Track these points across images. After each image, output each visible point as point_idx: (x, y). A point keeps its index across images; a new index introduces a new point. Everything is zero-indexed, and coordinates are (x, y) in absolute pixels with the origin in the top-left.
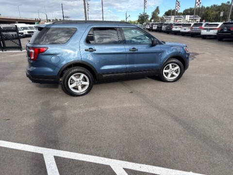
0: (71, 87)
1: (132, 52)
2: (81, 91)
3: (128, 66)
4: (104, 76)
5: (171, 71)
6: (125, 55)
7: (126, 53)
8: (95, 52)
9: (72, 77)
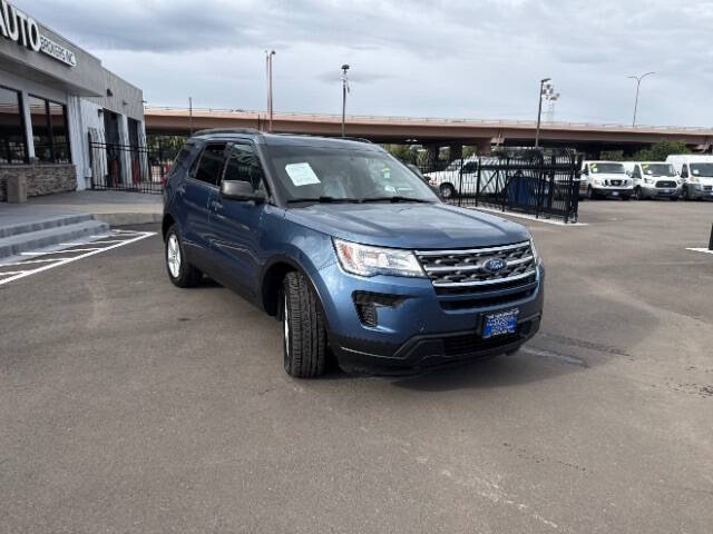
0: (169, 258)
9: (172, 241)
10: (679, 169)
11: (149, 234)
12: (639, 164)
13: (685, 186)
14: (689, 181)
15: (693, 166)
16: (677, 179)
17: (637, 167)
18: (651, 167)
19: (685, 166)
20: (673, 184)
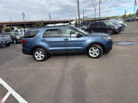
0: (36, 57)
1: (65, 41)
2: (41, 59)
3: (64, 48)
4: (51, 52)
5: (94, 52)
6: (61, 43)
7: (62, 42)
8: (46, 41)
9: (37, 52)
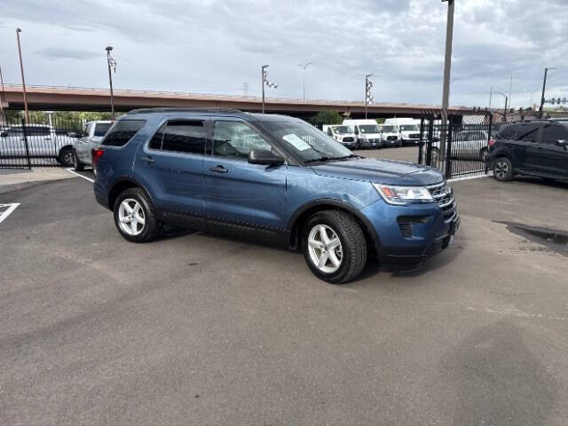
1: (215, 173)
4: (165, 214)
7: (203, 175)
8: (153, 165)
9: (125, 204)
10: (353, 129)
11: (14, 206)
12: (330, 126)
13: (358, 140)
14: (360, 136)
15: (361, 127)
16: (353, 135)
17: (329, 129)
18: (338, 128)
19: (356, 127)
20: (352, 139)
